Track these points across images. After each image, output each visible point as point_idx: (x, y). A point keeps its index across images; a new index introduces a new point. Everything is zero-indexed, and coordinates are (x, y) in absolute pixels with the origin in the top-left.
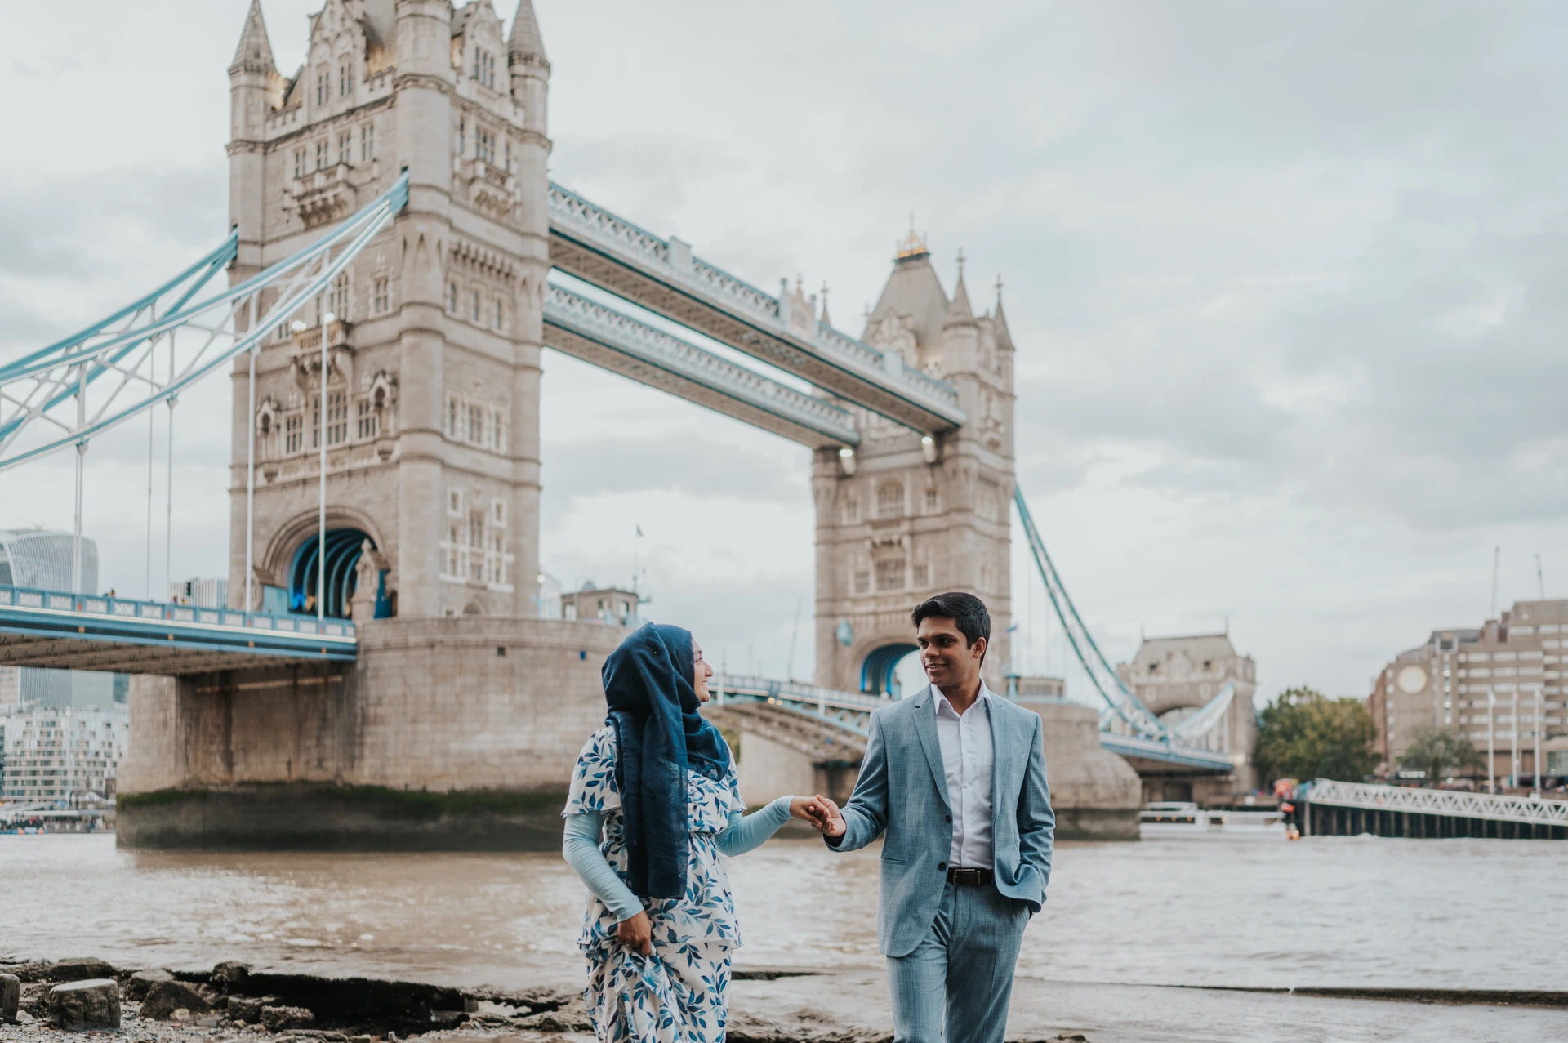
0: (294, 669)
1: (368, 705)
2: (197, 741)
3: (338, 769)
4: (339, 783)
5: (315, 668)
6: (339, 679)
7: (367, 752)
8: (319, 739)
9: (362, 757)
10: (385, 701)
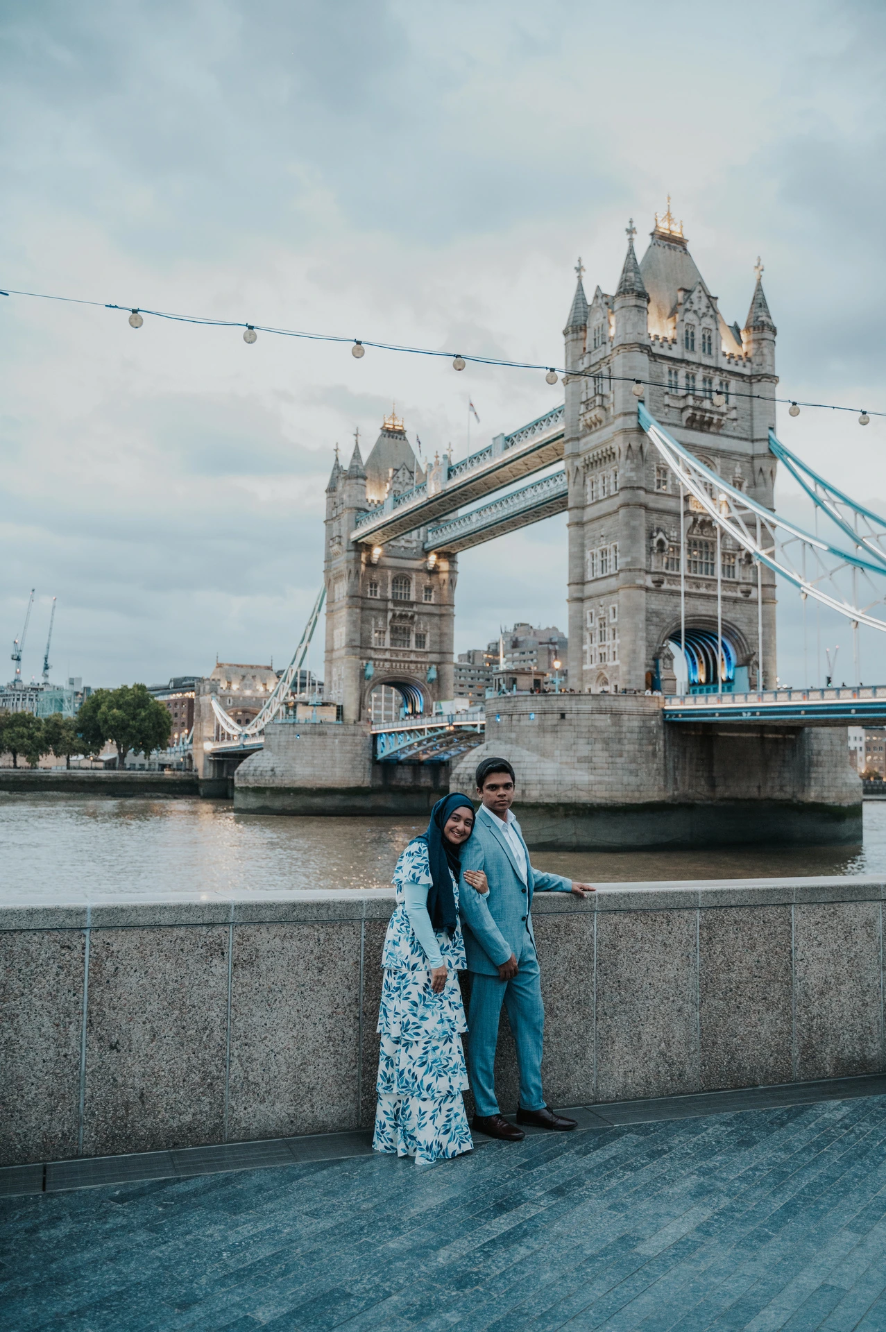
0: (761, 728)
1: (812, 754)
2: (684, 769)
3: (794, 792)
4: (795, 801)
5: (776, 729)
6: (793, 737)
7: (812, 783)
8: (780, 772)
9: (809, 785)
10: (822, 753)
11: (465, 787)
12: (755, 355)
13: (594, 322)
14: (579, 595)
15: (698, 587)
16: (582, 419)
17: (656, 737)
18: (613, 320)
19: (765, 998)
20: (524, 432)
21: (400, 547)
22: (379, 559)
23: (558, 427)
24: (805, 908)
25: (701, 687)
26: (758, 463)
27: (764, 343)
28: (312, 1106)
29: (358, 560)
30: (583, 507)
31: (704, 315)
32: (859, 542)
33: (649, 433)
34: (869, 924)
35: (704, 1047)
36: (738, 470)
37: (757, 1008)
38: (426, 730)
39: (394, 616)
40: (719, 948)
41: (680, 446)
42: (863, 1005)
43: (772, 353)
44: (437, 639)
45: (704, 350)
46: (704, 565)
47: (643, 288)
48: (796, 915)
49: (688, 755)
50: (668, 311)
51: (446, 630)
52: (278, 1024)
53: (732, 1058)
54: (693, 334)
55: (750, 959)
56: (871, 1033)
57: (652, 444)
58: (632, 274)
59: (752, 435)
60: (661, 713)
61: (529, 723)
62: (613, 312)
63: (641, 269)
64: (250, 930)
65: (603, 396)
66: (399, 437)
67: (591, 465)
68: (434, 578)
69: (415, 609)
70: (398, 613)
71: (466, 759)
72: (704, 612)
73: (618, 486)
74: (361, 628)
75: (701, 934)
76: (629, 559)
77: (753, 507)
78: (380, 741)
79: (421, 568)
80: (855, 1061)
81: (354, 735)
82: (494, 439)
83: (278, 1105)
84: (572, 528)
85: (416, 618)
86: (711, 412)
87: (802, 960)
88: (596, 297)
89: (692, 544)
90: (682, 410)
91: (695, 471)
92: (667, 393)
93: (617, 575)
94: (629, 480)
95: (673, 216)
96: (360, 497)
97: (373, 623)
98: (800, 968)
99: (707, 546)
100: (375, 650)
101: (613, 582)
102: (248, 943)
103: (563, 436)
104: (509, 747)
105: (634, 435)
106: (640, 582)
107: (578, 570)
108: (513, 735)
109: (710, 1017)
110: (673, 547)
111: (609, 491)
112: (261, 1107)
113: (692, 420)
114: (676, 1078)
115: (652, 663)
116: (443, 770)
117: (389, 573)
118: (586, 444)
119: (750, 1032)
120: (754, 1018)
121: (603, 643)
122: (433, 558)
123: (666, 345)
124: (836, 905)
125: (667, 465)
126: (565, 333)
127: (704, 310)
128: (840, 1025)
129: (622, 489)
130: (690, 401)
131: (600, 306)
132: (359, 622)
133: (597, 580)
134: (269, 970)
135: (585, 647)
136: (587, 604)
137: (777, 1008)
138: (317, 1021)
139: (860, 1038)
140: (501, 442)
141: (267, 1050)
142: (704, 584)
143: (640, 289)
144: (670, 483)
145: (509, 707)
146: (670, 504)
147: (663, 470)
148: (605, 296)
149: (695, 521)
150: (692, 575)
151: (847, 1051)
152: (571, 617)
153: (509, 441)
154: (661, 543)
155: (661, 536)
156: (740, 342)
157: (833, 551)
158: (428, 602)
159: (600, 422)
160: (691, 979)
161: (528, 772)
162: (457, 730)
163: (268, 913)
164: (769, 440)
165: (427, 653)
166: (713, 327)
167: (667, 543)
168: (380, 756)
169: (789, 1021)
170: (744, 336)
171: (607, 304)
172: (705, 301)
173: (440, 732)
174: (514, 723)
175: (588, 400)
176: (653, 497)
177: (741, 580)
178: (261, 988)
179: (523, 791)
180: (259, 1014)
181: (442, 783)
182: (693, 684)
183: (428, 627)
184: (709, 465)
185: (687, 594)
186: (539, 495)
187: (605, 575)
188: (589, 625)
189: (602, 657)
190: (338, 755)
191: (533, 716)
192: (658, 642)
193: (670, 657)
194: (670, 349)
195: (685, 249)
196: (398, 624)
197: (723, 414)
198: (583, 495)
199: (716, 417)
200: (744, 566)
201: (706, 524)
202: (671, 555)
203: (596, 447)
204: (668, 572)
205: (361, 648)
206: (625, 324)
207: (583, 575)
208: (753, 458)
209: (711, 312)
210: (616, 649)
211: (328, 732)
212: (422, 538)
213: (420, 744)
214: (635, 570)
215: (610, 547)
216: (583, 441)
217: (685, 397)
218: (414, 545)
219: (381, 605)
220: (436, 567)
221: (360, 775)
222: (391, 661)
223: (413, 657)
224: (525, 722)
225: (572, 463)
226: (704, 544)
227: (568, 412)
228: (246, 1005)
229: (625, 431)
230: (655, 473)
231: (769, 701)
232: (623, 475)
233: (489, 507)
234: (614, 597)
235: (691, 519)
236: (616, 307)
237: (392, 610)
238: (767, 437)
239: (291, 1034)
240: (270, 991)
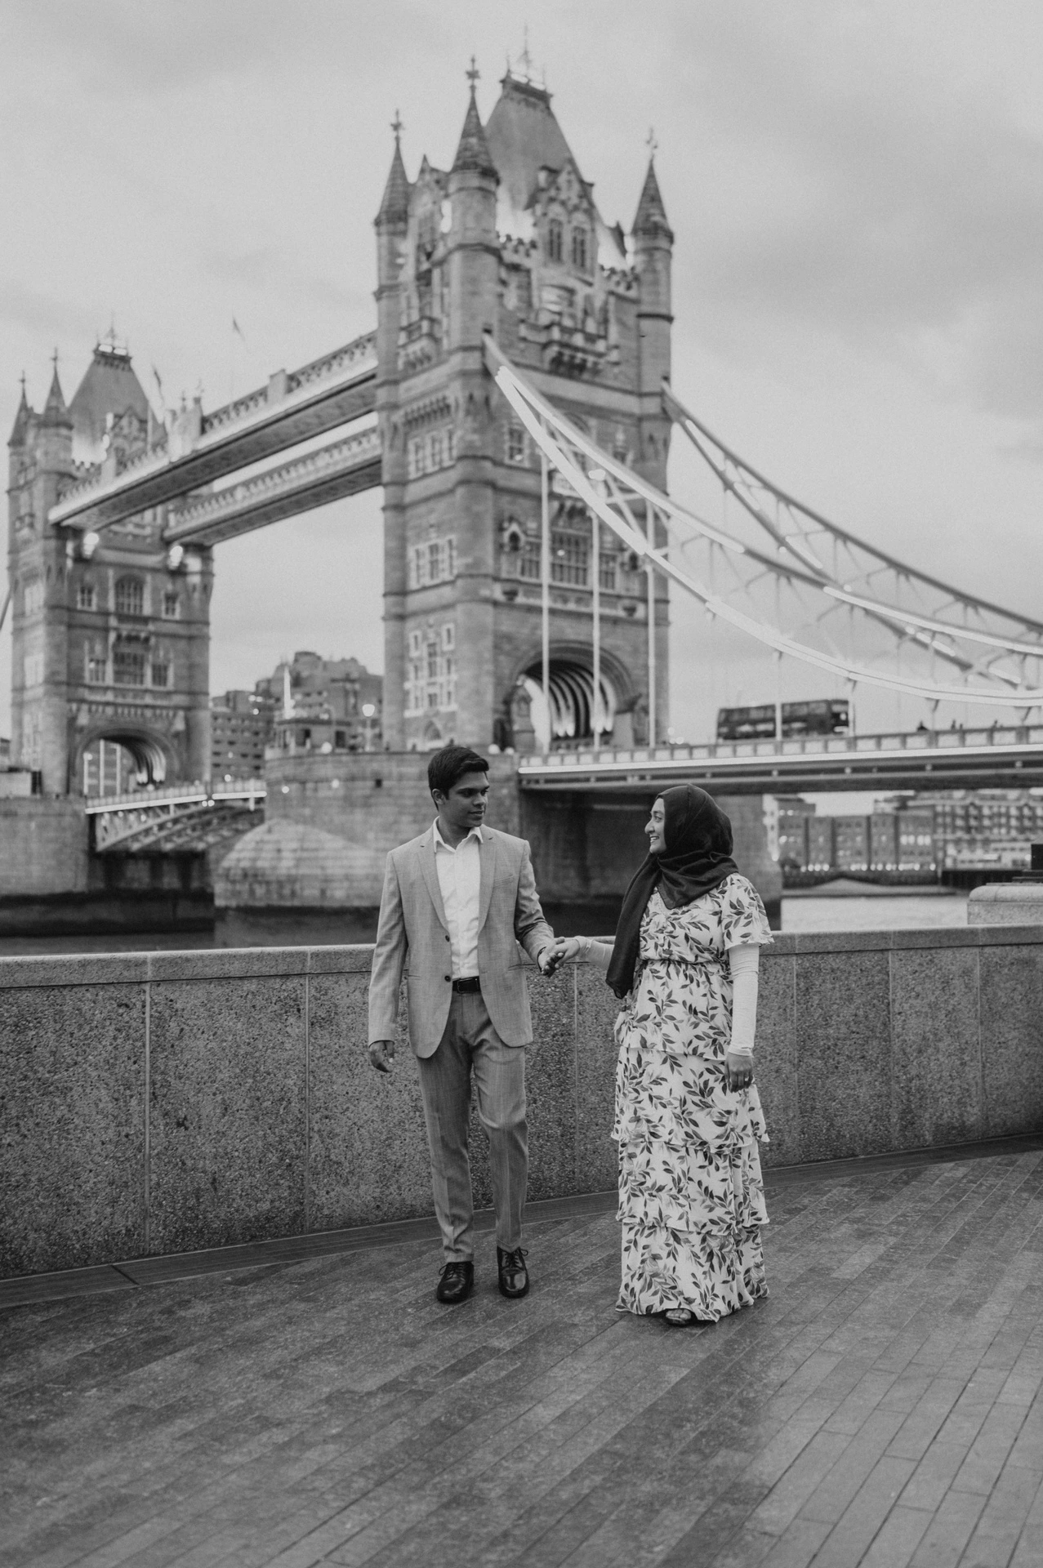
2: (547, 855)
11: (238, 887)
12: (645, 271)
13: (421, 206)
14: (397, 610)
15: (565, 601)
16: (402, 353)
17: (509, 813)
18: (447, 207)
19: (863, 1057)
20: (316, 368)
21: (127, 535)
22: (95, 551)
23: (366, 363)
24: (902, 954)
25: (569, 742)
26: (648, 427)
27: (658, 255)
28: (399, 1188)
29: (61, 552)
30: (402, 483)
31: (576, 208)
32: (781, 541)
33: (497, 379)
34: (967, 972)
35: (802, 1112)
36: (620, 437)
37: (855, 1068)
38: (172, 808)
39: (119, 638)
40: (816, 1000)
41: (543, 400)
42: (962, 1064)
43: (668, 268)
44: (185, 672)
45: (575, 261)
46: (573, 572)
47: (490, 161)
48: (893, 961)
49: (552, 837)
50: (524, 198)
51: (197, 660)
52: (360, 1092)
53: (832, 1125)
54: (559, 236)
55: (847, 1012)
56: (969, 1096)
57: (502, 395)
58: (473, 140)
59: (639, 386)
60: (516, 778)
61: (330, 794)
62: (447, 196)
63: (487, 134)
64: (328, 982)
65: (432, 320)
66: (122, 365)
67: (415, 421)
68: (179, 582)
69: (151, 627)
70: (124, 633)
71: (239, 846)
72: (572, 637)
73: (455, 453)
74: (68, 656)
75: (798, 985)
76: (469, 560)
77: (643, 490)
78: (103, 822)
79: (159, 566)
80: (954, 1128)
81: (61, 815)
82: (272, 377)
83: (363, 1188)
84: (390, 514)
85: (153, 641)
86: (584, 351)
87: (900, 1013)
88: (422, 171)
89: (558, 541)
90: (545, 346)
91: (562, 435)
92: (523, 321)
93: (452, 583)
94: (470, 445)
95: (531, 56)
96: (62, 455)
97: (86, 646)
98: (897, 1023)
99: (577, 543)
100: (91, 688)
101: (447, 593)
102: (326, 998)
103: (373, 377)
104: (301, 828)
105: (478, 380)
106: (485, 592)
107: (398, 574)
108: (307, 811)
109: (808, 1078)
110: (530, 544)
111: (441, 461)
112: (345, 1191)
113: (557, 361)
114: (774, 1148)
115: (502, 707)
116: (196, 866)
117: (111, 573)
118: (409, 389)
119: (849, 1095)
120: (853, 1078)
121: (433, 680)
122: (176, 554)
123: (522, 249)
124: (933, 951)
125: (522, 425)
126: (378, 223)
127: (575, 200)
128: (939, 1087)
129: (461, 458)
130: (556, 334)
131: (427, 185)
132: (65, 646)
133: (425, 589)
134: (350, 1029)
135: (408, 685)
136: (410, 623)
137: (876, 1068)
138: (402, 1088)
139: (959, 1102)
140: (281, 383)
141: (350, 1123)
142: (572, 597)
143: (485, 164)
144: (527, 451)
145: (300, 771)
146: (526, 482)
147: (518, 434)
148: (433, 170)
149: (562, 507)
150: (558, 584)
151: (945, 1116)
152: (388, 642)
153: (293, 381)
154: (514, 538)
155: (514, 528)
156: (624, 252)
157: (751, 553)
158: (169, 617)
159: (429, 358)
160: (788, 1035)
161: (329, 863)
162: (220, 805)
163: (348, 961)
164: (662, 394)
165: (169, 694)
166: (587, 227)
167: (523, 538)
168: (101, 846)
169: (887, 1083)
170: (630, 243)
171: (438, 182)
172: (576, 187)
173: (193, 809)
174: (309, 793)
175: (410, 325)
176: (501, 471)
177: (623, 593)
178: (341, 1050)
179: (323, 892)
180: (340, 1081)
181: (195, 884)
182: (556, 738)
183: (171, 655)
184: (582, 427)
185: (552, 612)
186: (336, 463)
187: (436, 581)
188: (414, 654)
189: (432, 699)
190: (35, 846)
191: (335, 784)
192: (510, 678)
193: (527, 700)
194: (528, 255)
195: (548, 108)
196: (126, 649)
197: (600, 355)
198: (404, 465)
199: (591, 359)
200: (627, 574)
201: (576, 512)
202: (528, 556)
203: (423, 395)
204: (526, 579)
205: (68, 684)
206: (464, 215)
207: (404, 580)
208: (640, 419)
209: (585, 205)
210: (452, 688)
211: (20, 811)
212: (159, 521)
213: (161, 827)
214: (478, 576)
215: (442, 542)
216: (404, 386)
217: (548, 327)
218: (148, 531)
219: (98, 621)
220: (182, 565)
221: (70, 874)
222: (115, 705)
223: (148, 700)
224: (323, 793)
225: (388, 419)
226: (573, 540)
227: (381, 341)
228: (326, 1071)
229: (464, 374)
230: (507, 437)
231: (663, 761)
232: (462, 438)
233: (261, 477)
234: (449, 614)
235: (556, 505)
236: (452, 187)
237: (116, 629)
238: (657, 390)
239: (375, 1103)
240: (351, 1053)
